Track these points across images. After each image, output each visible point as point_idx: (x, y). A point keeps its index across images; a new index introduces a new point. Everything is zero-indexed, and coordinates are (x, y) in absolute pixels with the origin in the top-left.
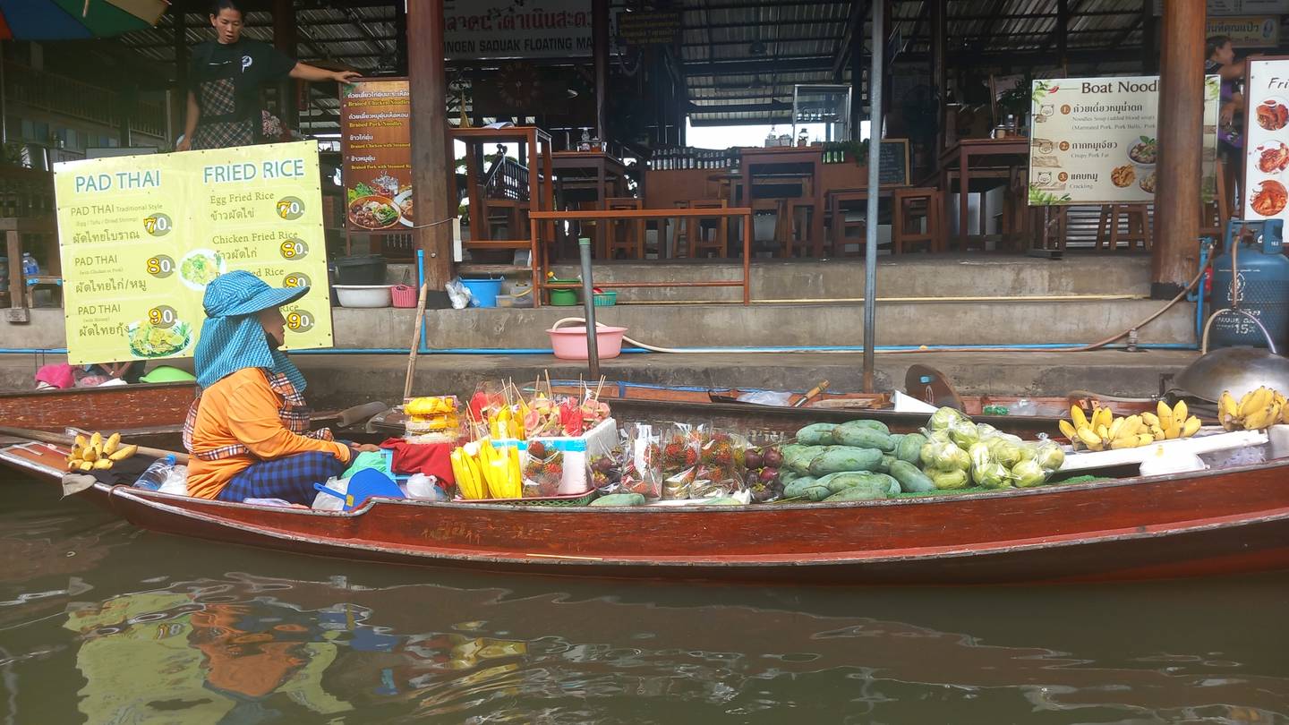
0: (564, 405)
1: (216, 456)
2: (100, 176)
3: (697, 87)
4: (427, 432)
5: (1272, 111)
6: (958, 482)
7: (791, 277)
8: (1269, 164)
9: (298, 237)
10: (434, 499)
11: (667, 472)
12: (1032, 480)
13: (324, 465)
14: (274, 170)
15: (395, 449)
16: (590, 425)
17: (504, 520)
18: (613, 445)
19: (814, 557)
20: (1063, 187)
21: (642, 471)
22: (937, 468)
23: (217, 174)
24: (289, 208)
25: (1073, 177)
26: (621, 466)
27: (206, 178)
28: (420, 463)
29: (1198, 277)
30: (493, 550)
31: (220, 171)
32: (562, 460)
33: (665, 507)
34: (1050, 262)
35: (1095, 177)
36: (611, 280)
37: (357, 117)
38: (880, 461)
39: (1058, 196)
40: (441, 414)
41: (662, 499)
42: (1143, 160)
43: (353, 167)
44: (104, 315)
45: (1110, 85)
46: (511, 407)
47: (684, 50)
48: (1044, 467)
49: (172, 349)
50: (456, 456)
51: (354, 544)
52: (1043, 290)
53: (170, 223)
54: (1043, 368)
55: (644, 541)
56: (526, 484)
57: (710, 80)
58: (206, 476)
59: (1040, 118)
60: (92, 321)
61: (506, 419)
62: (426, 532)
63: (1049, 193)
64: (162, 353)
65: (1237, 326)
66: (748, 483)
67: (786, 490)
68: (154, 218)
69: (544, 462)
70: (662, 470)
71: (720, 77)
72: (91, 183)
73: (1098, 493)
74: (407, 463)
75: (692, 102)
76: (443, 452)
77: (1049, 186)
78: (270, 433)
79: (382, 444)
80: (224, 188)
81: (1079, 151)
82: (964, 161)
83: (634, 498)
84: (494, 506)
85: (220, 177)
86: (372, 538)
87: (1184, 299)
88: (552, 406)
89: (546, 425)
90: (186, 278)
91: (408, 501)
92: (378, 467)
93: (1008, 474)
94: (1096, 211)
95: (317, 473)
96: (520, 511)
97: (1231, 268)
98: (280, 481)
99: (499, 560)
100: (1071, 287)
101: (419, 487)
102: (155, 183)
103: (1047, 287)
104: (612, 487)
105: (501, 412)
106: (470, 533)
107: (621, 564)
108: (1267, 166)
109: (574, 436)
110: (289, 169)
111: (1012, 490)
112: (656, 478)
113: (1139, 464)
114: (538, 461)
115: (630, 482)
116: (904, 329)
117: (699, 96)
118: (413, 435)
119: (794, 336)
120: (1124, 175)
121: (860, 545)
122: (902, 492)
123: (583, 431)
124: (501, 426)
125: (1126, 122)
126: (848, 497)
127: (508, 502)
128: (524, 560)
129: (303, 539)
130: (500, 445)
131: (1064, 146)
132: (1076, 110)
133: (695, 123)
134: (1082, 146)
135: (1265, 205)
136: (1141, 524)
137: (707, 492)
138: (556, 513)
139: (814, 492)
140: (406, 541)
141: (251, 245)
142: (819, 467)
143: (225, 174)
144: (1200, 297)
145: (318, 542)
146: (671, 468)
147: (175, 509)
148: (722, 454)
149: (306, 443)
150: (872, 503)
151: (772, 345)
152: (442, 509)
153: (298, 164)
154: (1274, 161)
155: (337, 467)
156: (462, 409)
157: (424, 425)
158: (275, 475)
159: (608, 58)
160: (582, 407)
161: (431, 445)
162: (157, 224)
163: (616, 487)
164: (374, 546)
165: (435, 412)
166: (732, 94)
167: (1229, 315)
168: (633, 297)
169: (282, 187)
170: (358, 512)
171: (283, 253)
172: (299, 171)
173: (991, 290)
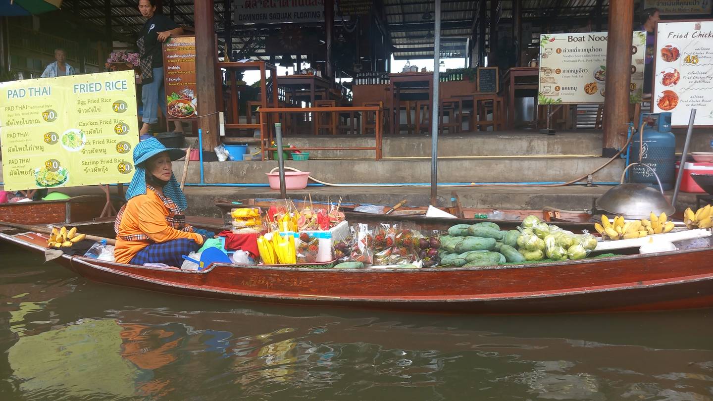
0: (319, 213)
1: (130, 239)
2: (20, 90)
3: (397, 38)
4: (244, 227)
5: (670, 51)
6: (537, 257)
7: (405, 145)
8: (668, 81)
9: (124, 122)
10: (248, 264)
11: (376, 250)
12: (579, 255)
13: (188, 246)
14: (111, 86)
15: (227, 236)
16: (334, 225)
17: (286, 276)
18: (347, 236)
19: (457, 297)
20: (558, 94)
21: (362, 250)
22: (526, 249)
23: (81, 88)
24: (119, 106)
25: (563, 89)
26: (350, 247)
27: (75, 91)
28: (240, 245)
29: (626, 145)
30: (280, 293)
31: (82, 87)
32: (318, 243)
33: (375, 269)
34: (549, 136)
35: (575, 89)
36: (307, 146)
37: (172, 57)
38: (495, 245)
39: (555, 99)
40: (252, 217)
41: (373, 265)
42: (602, 79)
43: (170, 84)
44: (22, 164)
45: (584, 37)
46: (290, 214)
47: (389, 17)
48: (586, 248)
49: (58, 182)
50: (260, 241)
51: (204, 288)
52: (544, 152)
53: (56, 115)
54: (531, 196)
55: (363, 288)
56: (298, 256)
57: (404, 34)
58: (125, 250)
59: (544, 56)
60: (16, 167)
61: (287, 221)
62: (243, 282)
63: (549, 98)
64: (53, 185)
65: (644, 172)
66: (421, 257)
67: (442, 261)
68: (48, 112)
69: (308, 244)
70: (373, 249)
71: (409, 32)
72: (15, 93)
73: (615, 263)
74: (234, 244)
75: (394, 46)
76: (253, 238)
77: (550, 94)
78: (161, 229)
79: (219, 234)
80: (85, 96)
81: (566, 74)
82: (512, 80)
83: (358, 264)
84: (281, 268)
85: (82, 90)
86: (214, 285)
87: (619, 157)
88: (313, 214)
89: (309, 224)
90: (65, 145)
91: (234, 265)
92: (218, 247)
93: (566, 252)
94: (595, 107)
95: (185, 251)
96: (295, 271)
97: (640, 140)
98: (164, 254)
99: (283, 297)
100: (560, 150)
101: (240, 257)
102: (48, 93)
103: (546, 151)
104: (346, 258)
105: (285, 216)
106: (267, 283)
107: (350, 300)
108: (666, 82)
109: (325, 230)
110: (119, 85)
111: (567, 261)
112: (370, 253)
113: (639, 247)
114: (305, 244)
115: (356, 255)
116: (463, 173)
117: (398, 43)
118: (236, 229)
119: (403, 177)
120: (591, 88)
121: (483, 291)
122: (506, 262)
123: (330, 227)
124: (285, 224)
125: (592, 58)
126: (476, 264)
127: (288, 266)
128: (297, 298)
129: (176, 286)
130: (284, 234)
131: (558, 71)
132: (565, 51)
133: (396, 58)
134: (568, 71)
135: (665, 105)
136: (640, 280)
137: (398, 261)
138: (314, 272)
139: (458, 262)
140: (233, 287)
141: (99, 127)
142: (460, 248)
143: (85, 89)
144: (627, 156)
145: (184, 287)
146: (378, 248)
147: (106, 269)
148: (406, 240)
149: (180, 234)
150: (490, 268)
151: (391, 182)
152: (252, 269)
153: (124, 83)
154: (670, 79)
155: (195, 246)
156: (263, 215)
157: (243, 223)
158: (161, 251)
159: (333, 23)
160: (329, 215)
161: (246, 234)
162: (49, 115)
163: (348, 258)
164: (215, 290)
165: (249, 216)
166: (416, 41)
167: (637, 167)
168: (319, 155)
169: (115, 95)
170: (206, 271)
171: (116, 131)
172: (124, 87)
173: (515, 152)
